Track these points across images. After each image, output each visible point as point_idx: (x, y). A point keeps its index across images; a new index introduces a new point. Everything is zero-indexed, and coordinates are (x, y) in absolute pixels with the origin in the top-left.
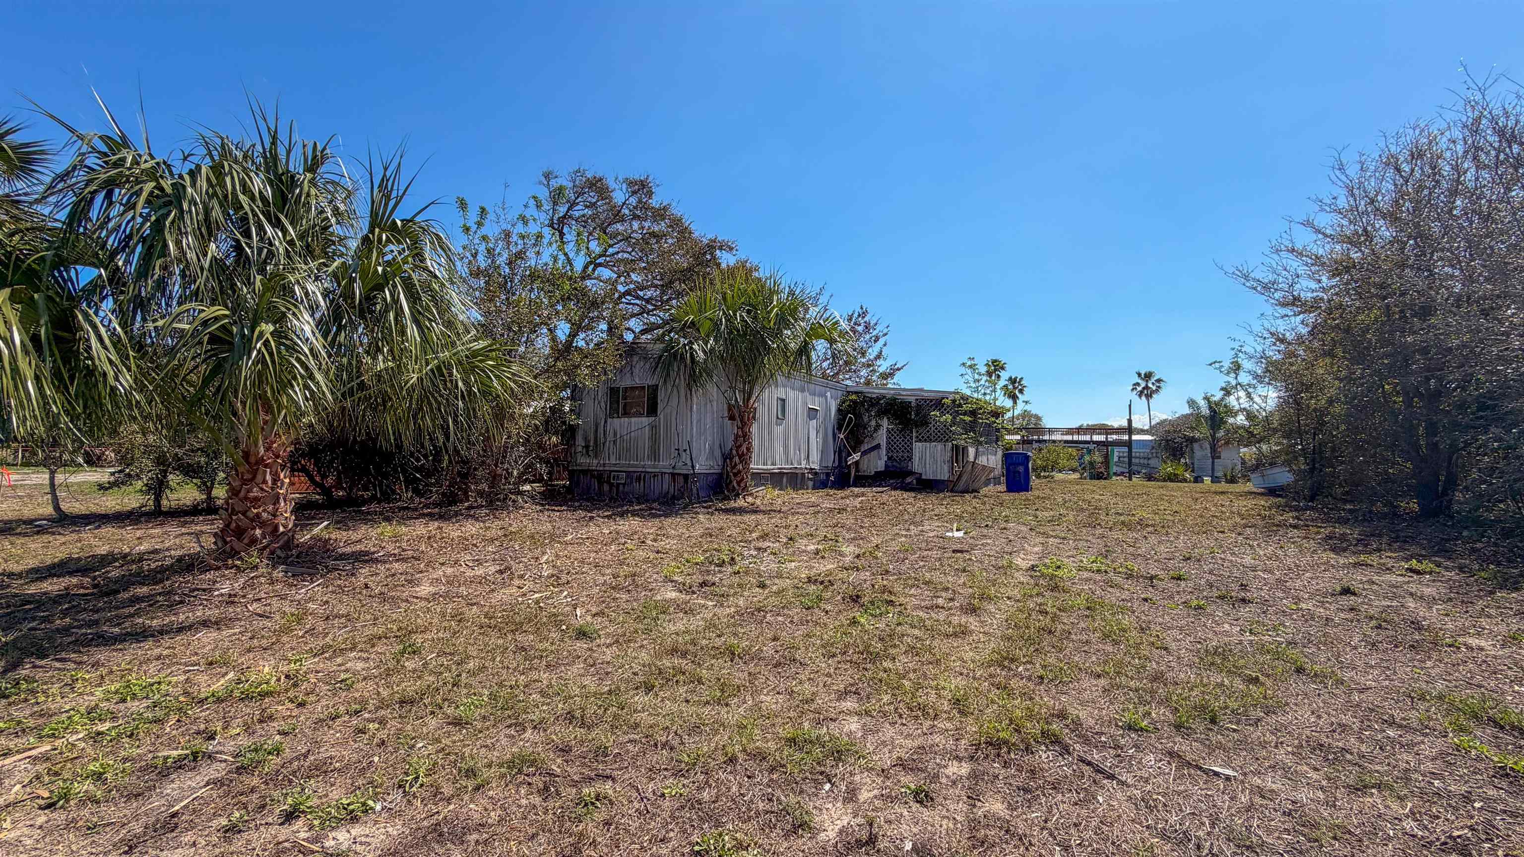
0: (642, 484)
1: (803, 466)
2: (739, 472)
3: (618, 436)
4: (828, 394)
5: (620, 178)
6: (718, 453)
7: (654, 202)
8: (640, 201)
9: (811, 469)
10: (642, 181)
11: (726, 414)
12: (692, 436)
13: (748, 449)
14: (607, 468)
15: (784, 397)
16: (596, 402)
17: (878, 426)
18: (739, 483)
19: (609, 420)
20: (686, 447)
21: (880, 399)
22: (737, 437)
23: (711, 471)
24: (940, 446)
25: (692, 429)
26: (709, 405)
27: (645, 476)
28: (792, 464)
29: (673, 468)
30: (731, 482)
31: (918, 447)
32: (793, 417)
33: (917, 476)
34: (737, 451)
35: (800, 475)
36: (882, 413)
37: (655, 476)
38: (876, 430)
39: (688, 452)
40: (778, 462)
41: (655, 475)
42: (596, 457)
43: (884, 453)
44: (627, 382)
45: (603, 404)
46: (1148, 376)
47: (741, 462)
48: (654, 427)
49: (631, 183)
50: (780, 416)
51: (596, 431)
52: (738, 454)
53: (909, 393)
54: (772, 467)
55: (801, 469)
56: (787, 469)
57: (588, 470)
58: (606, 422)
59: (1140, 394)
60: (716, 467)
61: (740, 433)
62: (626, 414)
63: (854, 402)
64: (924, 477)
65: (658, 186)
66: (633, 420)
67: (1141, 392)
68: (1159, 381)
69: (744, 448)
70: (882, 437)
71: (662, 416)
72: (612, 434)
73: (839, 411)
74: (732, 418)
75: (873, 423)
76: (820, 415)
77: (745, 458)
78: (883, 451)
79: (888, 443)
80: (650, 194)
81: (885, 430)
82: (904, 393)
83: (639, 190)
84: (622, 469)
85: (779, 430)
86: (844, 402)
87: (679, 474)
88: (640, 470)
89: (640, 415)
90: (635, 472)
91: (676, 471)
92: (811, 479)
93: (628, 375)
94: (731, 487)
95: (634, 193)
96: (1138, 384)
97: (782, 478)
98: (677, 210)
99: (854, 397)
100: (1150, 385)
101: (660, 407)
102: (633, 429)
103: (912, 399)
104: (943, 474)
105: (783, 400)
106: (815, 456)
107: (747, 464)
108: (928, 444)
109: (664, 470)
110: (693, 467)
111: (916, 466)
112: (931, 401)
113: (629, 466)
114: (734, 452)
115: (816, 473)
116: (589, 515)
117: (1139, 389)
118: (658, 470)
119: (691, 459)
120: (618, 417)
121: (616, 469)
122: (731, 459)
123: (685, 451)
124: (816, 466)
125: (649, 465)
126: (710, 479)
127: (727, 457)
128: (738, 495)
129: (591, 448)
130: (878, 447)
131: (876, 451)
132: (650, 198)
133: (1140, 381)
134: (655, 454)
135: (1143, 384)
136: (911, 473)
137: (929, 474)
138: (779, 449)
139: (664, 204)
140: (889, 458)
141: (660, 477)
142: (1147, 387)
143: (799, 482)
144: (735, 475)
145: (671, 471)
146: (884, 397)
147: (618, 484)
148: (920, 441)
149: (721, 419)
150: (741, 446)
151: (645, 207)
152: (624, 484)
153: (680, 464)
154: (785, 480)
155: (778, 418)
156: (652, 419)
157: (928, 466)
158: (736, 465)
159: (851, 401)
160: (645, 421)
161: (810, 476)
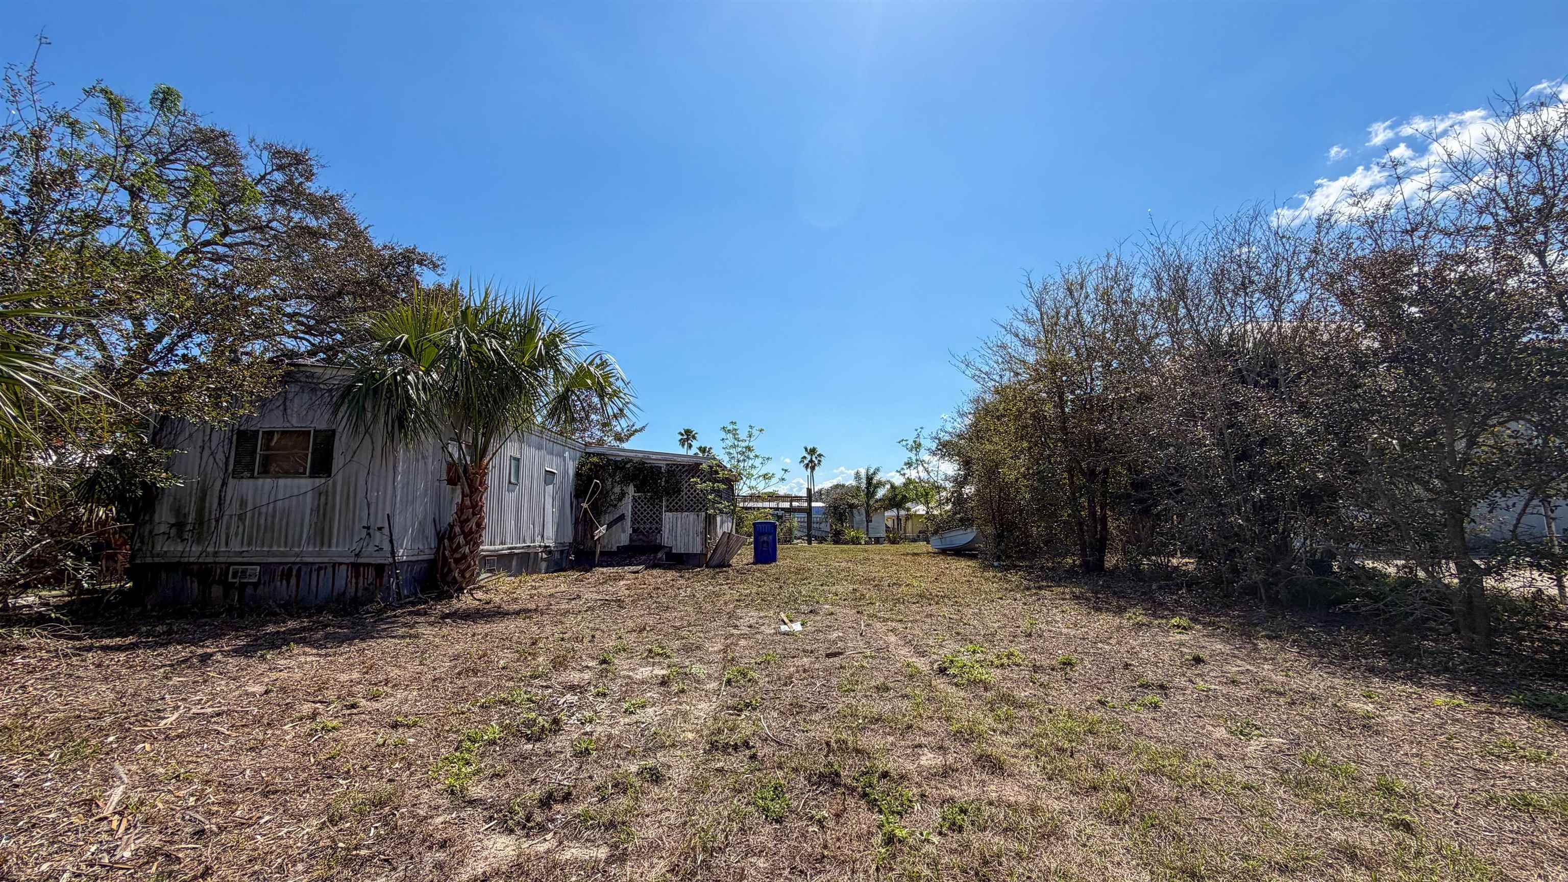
0: (293, 581)
1: (537, 544)
2: (464, 557)
3: (250, 507)
4: (567, 454)
5: (260, 141)
6: (430, 532)
7: (314, 187)
8: (290, 182)
9: (546, 547)
10: (296, 154)
11: (445, 477)
12: (394, 505)
13: (479, 525)
14: (222, 560)
15: (518, 456)
16: (207, 452)
17: (623, 495)
18: (462, 573)
19: (232, 483)
20: (382, 522)
21: (627, 463)
22: (461, 509)
23: (420, 558)
24: (692, 516)
25: (394, 495)
26: (421, 463)
27: (299, 570)
28: (524, 542)
29: (357, 555)
30: (450, 571)
31: (668, 517)
32: (527, 482)
33: (667, 550)
34: (462, 528)
35: (532, 556)
36: (625, 481)
37: (319, 569)
38: (620, 500)
39: (386, 531)
40: (508, 540)
41: (321, 567)
42: (199, 540)
43: (629, 524)
44: (275, 422)
45: (220, 457)
46: (812, 451)
47: (467, 543)
48: (323, 497)
49: (277, 153)
50: (513, 480)
51: (203, 499)
52: (463, 532)
53: (659, 457)
54: (501, 547)
55: (535, 547)
56: (519, 548)
57: (179, 563)
58: (224, 484)
59: (807, 466)
60: (427, 551)
61: (468, 503)
62: (265, 471)
63: (595, 465)
64: (674, 551)
65: (323, 166)
66: (282, 482)
67: (807, 465)
68: (820, 455)
69: (473, 524)
70: (627, 507)
71: (339, 477)
72: (236, 505)
73: (578, 475)
74: (452, 481)
75: (617, 490)
76: (557, 480)
77: (473, 537)
78: (628, 522)
79: (634, 513)
80: (309, 175)
81: (631, 498)
82: (654, 457)
83: (290, 165)
84: (253, 560)
85: (510, 498)
86: (582, 466)
87: (368, 565)
88: (292, 560)
89: (297, 474)
90: (281, 563)
91: (360, 560)
92: (545, 560)
93: (279, 413)
94: (449, 579)
95: (280, 168)
96: (805, 457)
97: (511, 562)
98: (350, 206)
99: (595, 459)
100: (814, 459)
101: (338, 461)
102: (280, 496)
103: (663, 464)
104: (696, 547)
105: (518, 460)
106: (550, 532)
107: (477, 544)
108: (679, 514)
109: (340, 560)
110: (393, 553)
111: (666, 539)
112: (684, 466)
113: (270, 554)
114: (457, 529)
115: (550, 552)
116: (200, 651)
117: (806, 462)
118: (326, 560)
119: (391, 541)
120: (252, 477)
121: (240, 560)
122: (451, 539)
123: (380, 529)
124: (551, 543)
125: (310, 553)
126: (417, 568)
127: (444, 536)
128: (461, 590)
129: (189, 527)
130: (622, 518)
131: (619, 524)
132: (308, 179)
133: (806, 455)
134: (322, 534)
135: (809, 457)
136: (660, 547)
137: (679, 547)
138: (510, 525)
139: (330, 193)
140: (634, 531)
141: (330, 570)
142: (811, 461)
143: (530, 564)
144: (457, 561)
145: (352, 560)
146: (631, 461)
147: (243, 586)
148: (670, 511)
149: (437, 483)
150: (468, 520)
151: (298, 192)
152: (256, 585)
153: (371, 549)
154: (514, 563)
155: (510, 482)
156: (318, 482)
157: (679, 538)
158: (459, 546)
159: (592, 463)
160: (306, 484)
161: (545, 556)
